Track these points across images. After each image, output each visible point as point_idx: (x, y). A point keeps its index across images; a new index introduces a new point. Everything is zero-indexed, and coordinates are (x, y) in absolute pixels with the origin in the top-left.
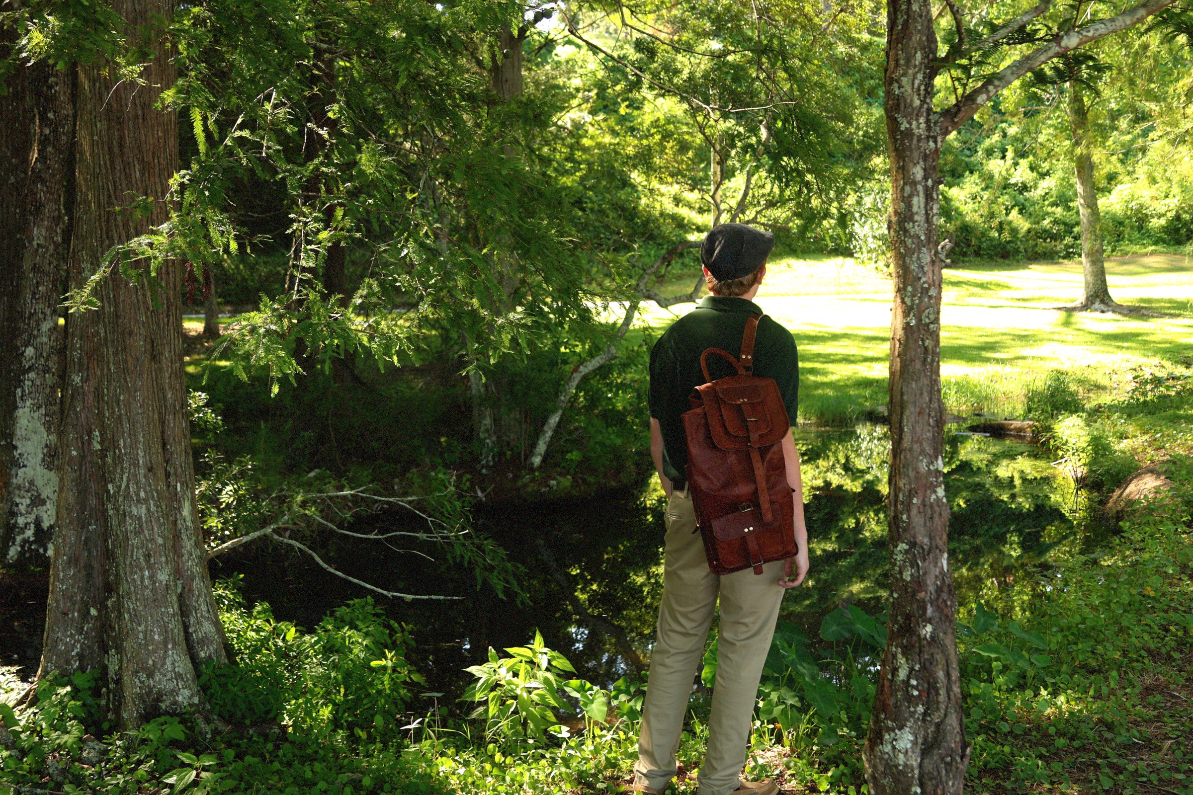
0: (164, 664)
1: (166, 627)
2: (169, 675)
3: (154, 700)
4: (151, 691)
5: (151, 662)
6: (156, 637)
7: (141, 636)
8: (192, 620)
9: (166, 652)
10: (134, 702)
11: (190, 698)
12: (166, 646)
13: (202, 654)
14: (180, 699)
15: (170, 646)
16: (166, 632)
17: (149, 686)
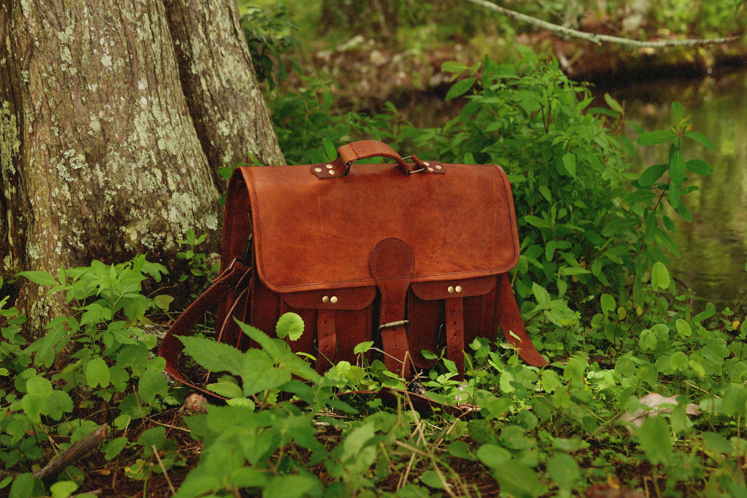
0: (129, 129)
1: (130, 37)
2: (143, 158)
3: (107, 218)
4: (99, 195)
5: (95, 125)
6: (106, 61)
7: (66, 55)
8: (197, 46)
9: (132, 100)
10: (56, 220)
11: (197, 215)
12: (132, 84)
13: (223, 129)
14: (173, 216)
15: (142, 85)
16: (130, 46)
17: (94, 183)
